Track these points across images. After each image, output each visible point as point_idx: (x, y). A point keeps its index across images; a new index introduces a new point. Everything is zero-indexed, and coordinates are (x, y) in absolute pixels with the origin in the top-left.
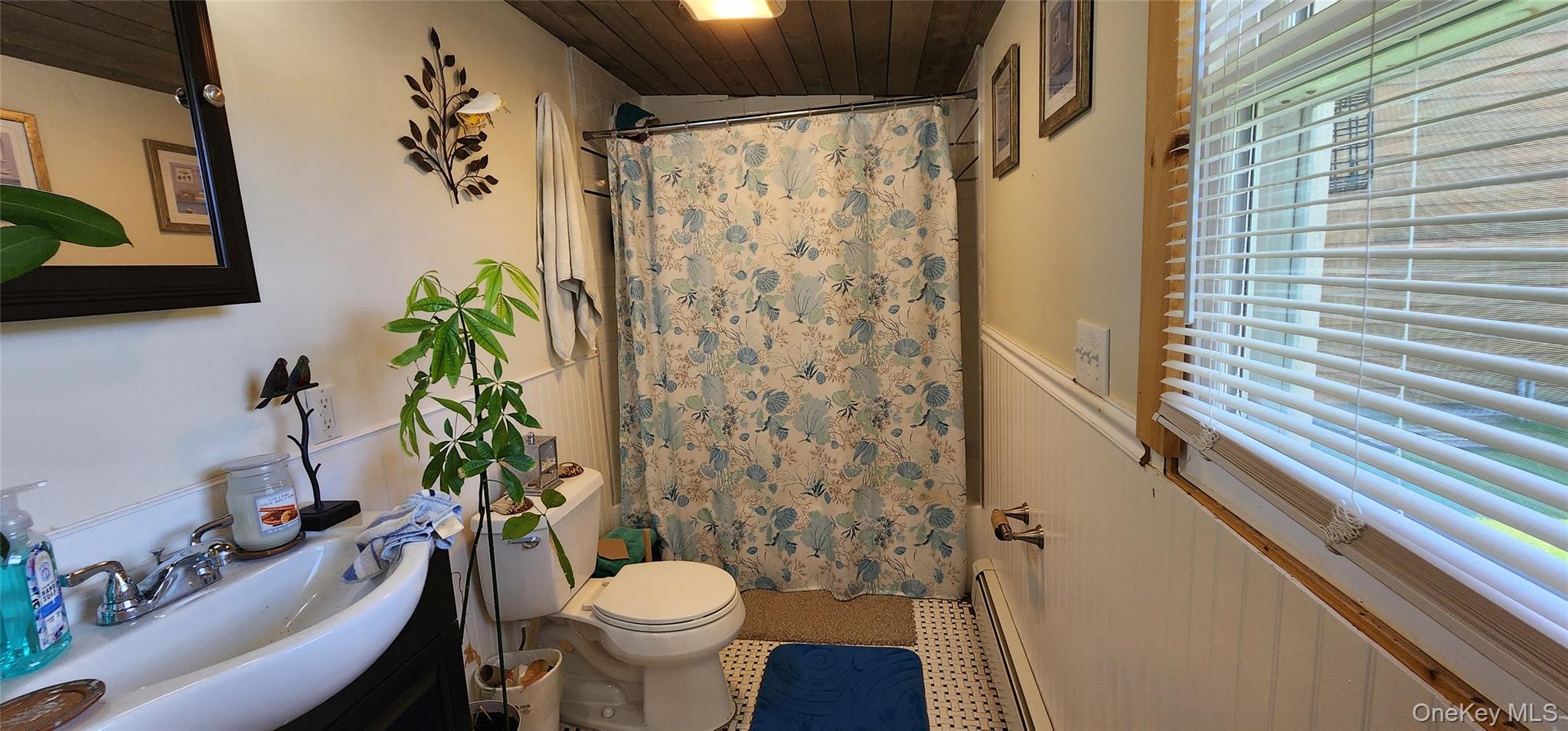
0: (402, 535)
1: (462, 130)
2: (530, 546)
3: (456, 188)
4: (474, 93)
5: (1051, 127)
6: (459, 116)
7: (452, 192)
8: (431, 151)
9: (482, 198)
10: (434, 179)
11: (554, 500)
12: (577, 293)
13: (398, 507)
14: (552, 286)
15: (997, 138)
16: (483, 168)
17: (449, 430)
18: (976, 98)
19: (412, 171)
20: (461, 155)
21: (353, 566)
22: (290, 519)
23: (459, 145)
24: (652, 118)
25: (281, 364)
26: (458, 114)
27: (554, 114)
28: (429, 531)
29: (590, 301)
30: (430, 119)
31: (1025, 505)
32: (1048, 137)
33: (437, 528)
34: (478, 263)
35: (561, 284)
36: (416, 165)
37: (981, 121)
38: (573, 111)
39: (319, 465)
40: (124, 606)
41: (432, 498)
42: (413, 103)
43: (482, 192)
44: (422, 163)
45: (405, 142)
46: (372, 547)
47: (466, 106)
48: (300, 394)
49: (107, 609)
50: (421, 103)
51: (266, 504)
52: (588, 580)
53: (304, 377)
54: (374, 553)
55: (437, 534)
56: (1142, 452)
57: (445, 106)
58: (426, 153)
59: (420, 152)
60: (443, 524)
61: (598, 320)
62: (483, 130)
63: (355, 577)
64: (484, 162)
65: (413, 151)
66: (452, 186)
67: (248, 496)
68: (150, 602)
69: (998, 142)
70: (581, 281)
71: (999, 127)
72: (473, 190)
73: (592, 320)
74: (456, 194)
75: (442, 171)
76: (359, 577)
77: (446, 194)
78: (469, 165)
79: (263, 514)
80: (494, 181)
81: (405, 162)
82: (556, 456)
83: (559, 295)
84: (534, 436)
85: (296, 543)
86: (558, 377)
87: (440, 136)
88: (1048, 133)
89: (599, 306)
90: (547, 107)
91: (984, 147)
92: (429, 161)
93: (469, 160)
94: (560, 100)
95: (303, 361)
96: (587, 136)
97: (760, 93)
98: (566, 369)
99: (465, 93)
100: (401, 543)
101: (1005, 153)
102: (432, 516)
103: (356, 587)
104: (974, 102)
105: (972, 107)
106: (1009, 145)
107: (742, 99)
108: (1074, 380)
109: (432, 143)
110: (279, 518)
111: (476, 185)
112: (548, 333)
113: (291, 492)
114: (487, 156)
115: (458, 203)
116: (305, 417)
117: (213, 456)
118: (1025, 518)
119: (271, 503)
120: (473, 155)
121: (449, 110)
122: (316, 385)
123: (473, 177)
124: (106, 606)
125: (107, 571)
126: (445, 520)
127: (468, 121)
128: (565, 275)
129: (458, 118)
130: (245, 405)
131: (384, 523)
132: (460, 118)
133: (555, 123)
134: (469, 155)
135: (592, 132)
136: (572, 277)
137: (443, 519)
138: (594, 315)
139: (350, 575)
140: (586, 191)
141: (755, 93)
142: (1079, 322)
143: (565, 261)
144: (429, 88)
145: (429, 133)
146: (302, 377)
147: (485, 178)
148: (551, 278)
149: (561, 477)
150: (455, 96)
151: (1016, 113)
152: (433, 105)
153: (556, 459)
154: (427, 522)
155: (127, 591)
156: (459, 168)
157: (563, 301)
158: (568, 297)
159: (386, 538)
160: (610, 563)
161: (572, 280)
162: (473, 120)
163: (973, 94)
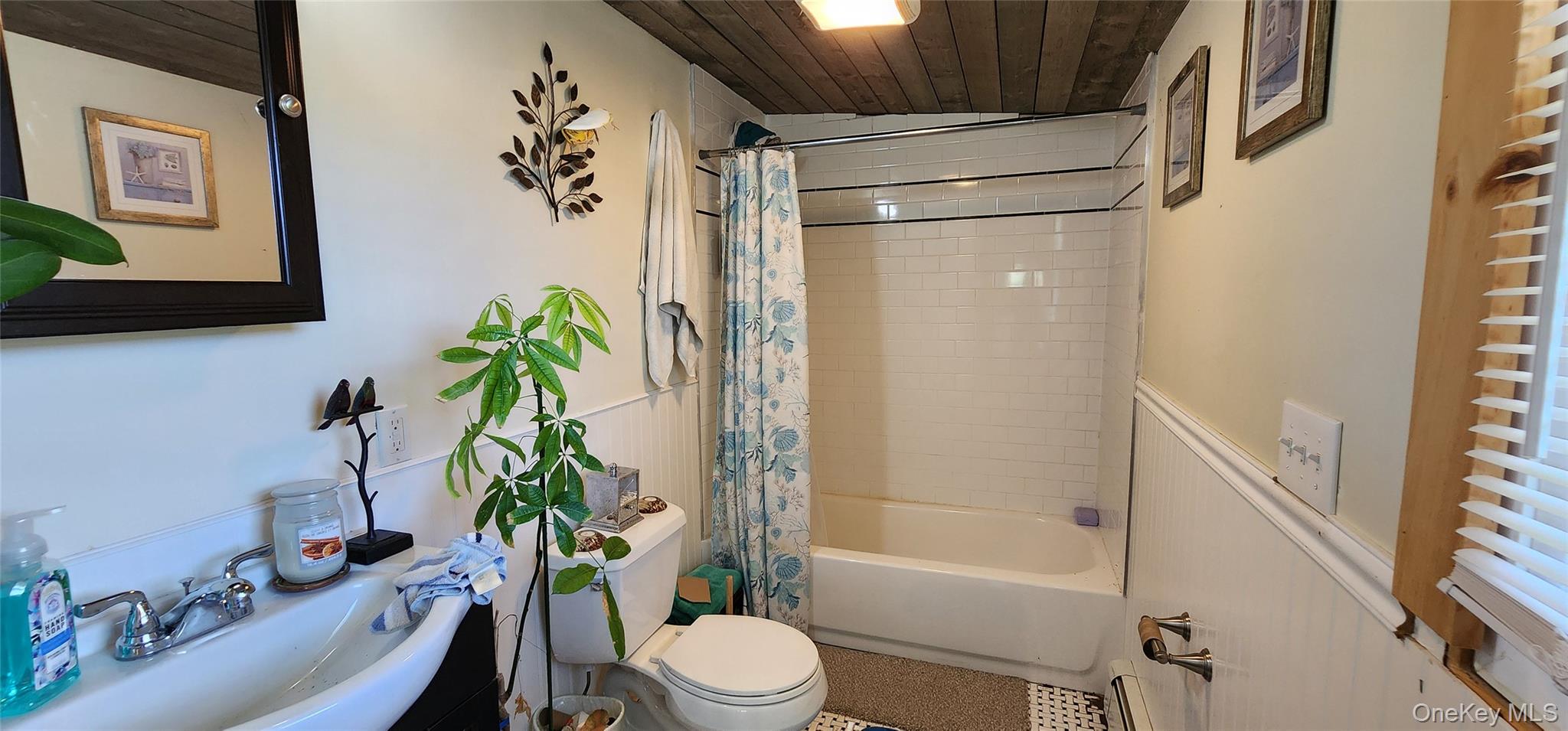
0: (435, 585)
1: (568, 146)
2: (598, 589)
3: (557, 206)
4: (584, 110)
5: (1251, 147)
6: (565, 132)
7: (553, 209)
8: (534, 168)
9: (585, 216)
10: (536, 196)
11: (617, 549)
12: (678, 318)
13: (441, 550)
14: (652, 309)
15: (1171, 161)
16: (589, 185)
17: (507, 468)
18: (1144, 113)
19: (513, 186)
20: (566, 172)
21: (383, 614)
22: (332, 553)
23: (564, 162)
24: (772, 137)
25: (344, 385)
26: (564, 130)
27: (669, 132)
28: (464, 584)
29: (691, 326)
30: (536, 135)
31: (1186, 615)
32: (1248, 159)
33: (474, 581)
34: (546, 289)
35: (662, 307)
36: (517, 182)
37: (1150, 142)
38: (691, 129)
39: (376, 492)
40: (142, 641)
41: (478, 545)
42: (519, 118)
43: (584, 209)
44: (523, 179)
45: (508, 158)
46: (406, 595)
47: (574, 122)
48: (362, 418)
49: (125, 642)
50: (528, 118)
51: (308, 536)
52: (663, 625)
53: (368, 401)
54: (406, 602)
55: (472, 589)
56: (1400, 618)
57: (553, 122)
58: (528, 169)
59: (522, 168)
60: (480, 577)
61: (699, 344)
62: (590, 147)
63: (384, 628)
64: (589, 179)
65: (515, 167)
66: (553, 204)
67: (291, 525)
68: (168, 637)
69: (1171, 165)
70: (682, 305)
71: (1174, 147)
72: (574, 208)
73: (692, 345)
74: (556, 211)
75: (543, 188)
76: (387, 628)
77: (547, 211)
78: (573, 182)
79: (305, 546)
80: (597, 199)
81: (505, 178)
82: (637, 490)
83: (659, 319)
84: (616, 468)
85: (339, 576)
86: (653, 404)
87: (545, 152)
88: (1249, 154)
89: (700, 331)
90: (662, 124)
91: (1152, 170)
92: (531, 178)
93: (573, 177)
94: (677, 118)
95: (369, 382)
96: (703, 155)
97: (890, 111)
98: (661, 395)
99: (576, 109)
100: (433, 595)
101: (1182, 178)
102: (471, 567)
103: (383, 639)
104: (1142, 119)
105: (1139, 124)
106: (1188, 169)
107: (871, 117)
108: (1275, 479)
109: (536, 159)
110: (321, 551)
111: (580, 204)
112: (645, 357)
113: (337, 523)
114: (593, 174)
115: (557, 221)
116: (365, 441)
117: (269, 478)
118: (1185, 633)
119: (313, 535)
120: (579, 172)
121: (556, 126)
122: (381, 408)
123: (576, 194)
124: (124, 639)
125: (130, 602)
126: (484, 573)
127: (574, 138)
128: (666, 298)
129: (564, 135)
130: (310, 424)
131: (422, 569)
132: (568, 135)
133: (669, 141)
134: (574, 172)
135: (709, 151)
136: (673, 301)
137: (481, 572)
138: (695, 339)
139: (379, 625)
140: (698, 211)
141: (885, 111)
142: (1286, 402)
143: (667, 284)
144: (538, 103)
145: (534, 150)
146: (366, 400)
147: (589, 196)
148: (652, 300)
149: (642, 512)
150: (564, 112)
151: (1200, 130)
152: (540, 120)
153: (638, 493)
154: (462, 575)
155: (147, 623)
156: (562, 185)
157: (663, 325)
158: (669, 322)
159: (421, 586)
160: (689, 605)
161: (673, 303)
162: (580, 137)
163: (1141, 110)
